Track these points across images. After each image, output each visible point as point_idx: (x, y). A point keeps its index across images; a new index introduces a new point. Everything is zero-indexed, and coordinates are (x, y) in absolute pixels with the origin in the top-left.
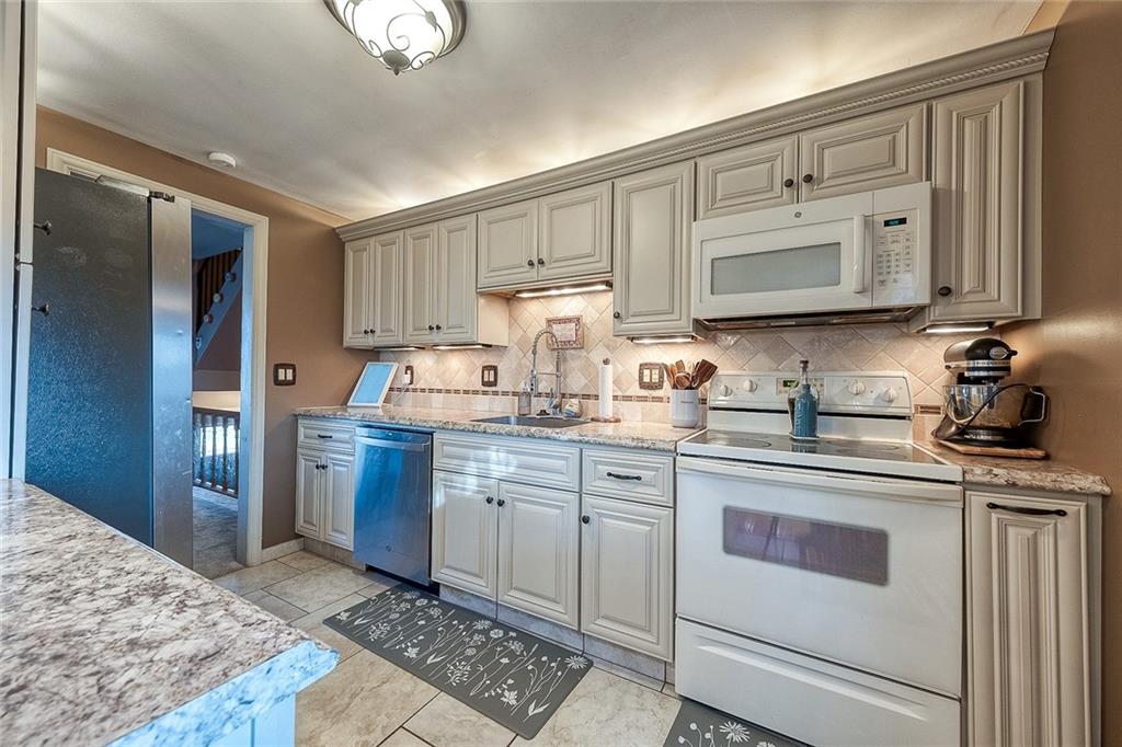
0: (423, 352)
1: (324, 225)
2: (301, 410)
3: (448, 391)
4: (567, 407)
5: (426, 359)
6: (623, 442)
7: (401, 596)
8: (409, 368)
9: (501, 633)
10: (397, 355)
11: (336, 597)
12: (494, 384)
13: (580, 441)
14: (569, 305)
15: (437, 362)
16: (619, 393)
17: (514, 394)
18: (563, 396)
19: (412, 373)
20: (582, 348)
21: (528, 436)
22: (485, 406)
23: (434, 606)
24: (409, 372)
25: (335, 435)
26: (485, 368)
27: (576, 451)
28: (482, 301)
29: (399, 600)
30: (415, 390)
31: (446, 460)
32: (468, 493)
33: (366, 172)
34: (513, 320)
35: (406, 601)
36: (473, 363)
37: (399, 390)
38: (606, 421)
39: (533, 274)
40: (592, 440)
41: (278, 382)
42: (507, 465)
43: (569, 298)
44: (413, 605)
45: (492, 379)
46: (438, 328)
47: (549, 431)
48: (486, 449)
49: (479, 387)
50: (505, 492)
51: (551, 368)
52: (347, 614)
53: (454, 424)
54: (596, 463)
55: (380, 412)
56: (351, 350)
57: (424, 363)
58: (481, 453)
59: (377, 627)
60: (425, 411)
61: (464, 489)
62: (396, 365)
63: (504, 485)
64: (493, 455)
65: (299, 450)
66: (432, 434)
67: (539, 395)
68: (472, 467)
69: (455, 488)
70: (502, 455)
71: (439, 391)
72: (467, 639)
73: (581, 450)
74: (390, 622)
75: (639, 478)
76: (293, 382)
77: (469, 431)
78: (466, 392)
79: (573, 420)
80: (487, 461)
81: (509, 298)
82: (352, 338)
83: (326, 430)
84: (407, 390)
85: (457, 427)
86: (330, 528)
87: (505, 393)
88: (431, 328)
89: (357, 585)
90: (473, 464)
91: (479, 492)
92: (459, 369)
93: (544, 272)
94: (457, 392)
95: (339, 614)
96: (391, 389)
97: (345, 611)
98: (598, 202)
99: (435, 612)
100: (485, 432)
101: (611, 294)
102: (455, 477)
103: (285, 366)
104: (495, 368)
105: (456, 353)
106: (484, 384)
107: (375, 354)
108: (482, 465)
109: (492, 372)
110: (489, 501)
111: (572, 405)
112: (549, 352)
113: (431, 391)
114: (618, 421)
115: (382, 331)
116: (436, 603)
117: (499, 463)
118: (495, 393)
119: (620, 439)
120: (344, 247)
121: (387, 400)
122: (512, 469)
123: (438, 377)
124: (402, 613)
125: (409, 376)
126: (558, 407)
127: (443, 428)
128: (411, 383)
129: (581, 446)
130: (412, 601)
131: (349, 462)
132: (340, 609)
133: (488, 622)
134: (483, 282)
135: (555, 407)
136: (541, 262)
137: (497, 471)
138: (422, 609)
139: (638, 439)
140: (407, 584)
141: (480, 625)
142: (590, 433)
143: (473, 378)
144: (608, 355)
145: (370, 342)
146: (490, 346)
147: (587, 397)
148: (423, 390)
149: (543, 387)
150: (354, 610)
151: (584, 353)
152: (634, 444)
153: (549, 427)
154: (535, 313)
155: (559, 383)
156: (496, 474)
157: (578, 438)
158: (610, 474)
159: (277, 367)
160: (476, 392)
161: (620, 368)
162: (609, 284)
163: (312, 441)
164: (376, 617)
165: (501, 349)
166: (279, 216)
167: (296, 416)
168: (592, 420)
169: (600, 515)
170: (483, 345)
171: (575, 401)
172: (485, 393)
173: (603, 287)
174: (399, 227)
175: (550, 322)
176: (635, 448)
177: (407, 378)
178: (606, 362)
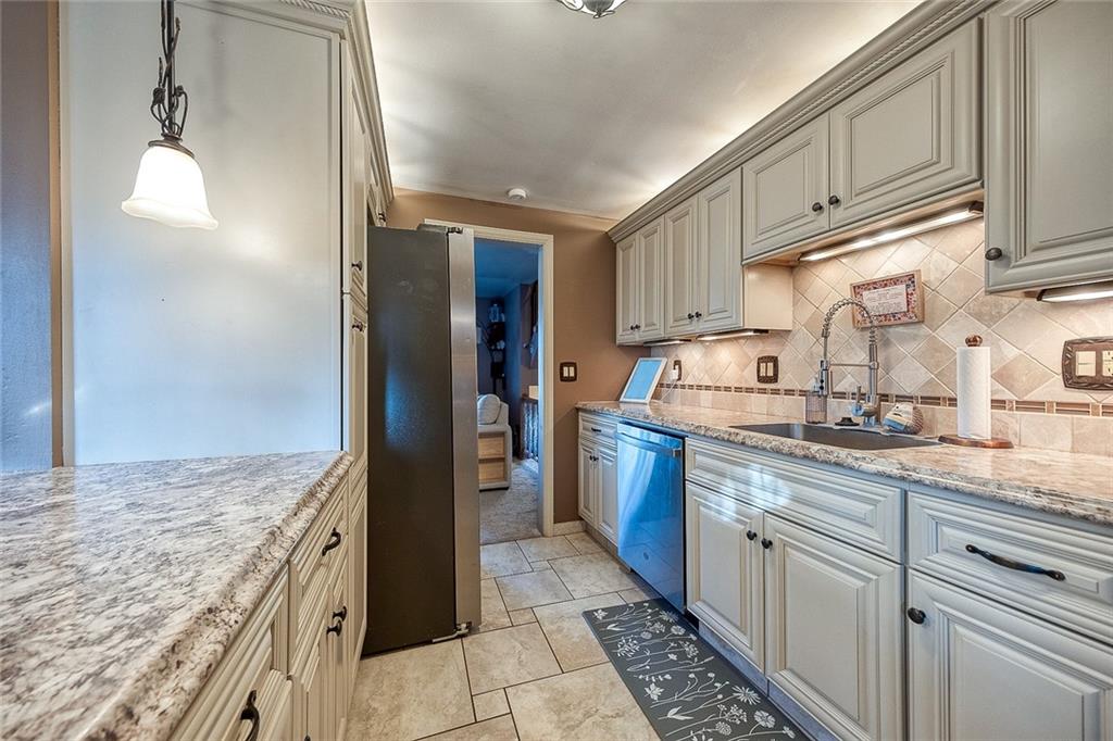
0: (690, 345)
1: (599, 231)
2: (580, 405)
3: (718, 388)
4: (890, 416)
5: (693, 352)
6: (1010, 494)
7: (657, 614)
8: (677, 363)
9: (771, 722)
10: (666, 349)
11: (599, 591)
12: (774, 379)
13: (903, 479)
14: (894, 257)
15: (705, 355)
16: (1007, 395)
17: (803, 393)
18: (884, 397)
19: (680, 368)
20: (923, 322)
21: (805, 457)
22: (763, 408)
23: (691, 641)
24: (677, 367)
25: (604, 430)
26: (761, 360)
27: (893, 493)
28: (752, 276)
29: (656, 618)
30: (683, 387)
31: (697, 472)
32: (726, 519)
33: (622, 164)
34: (798, 292)
35: (662, 621)
36: (746, 354)
37: (668, 386)
38: (975, 444)
39: (822, 221)
40: (928, 478)
41: (563, 379)
42: (776, 492)
43: (892, 249)
44: (668, 630)
45: (770, 373)
46: (698, 315)
47: (841, 453)
48: (746, 466)
49: (754, 383)
50: (773, 529)
51: (862, 357)
52: (604, 614)
53: (707, 429)
54: (938, 522)
55: (648, 410)
56: (622, 347)
57: (691, 356)
58: (739, 470)
59: (627, 641)
60: (687, 410)
61: (719, 512)
62: (664, 360)
63: (771, 520)
64: (755, 475)
65: (580, 440)
66: (683, 438)
67: (842, 395)
68: (729, 487)
69: (709, 508)
70: (768, 478)
71: (708, 388)
72: (723, 707)
73: (905, 494)
74: (641, 640)
75: (1056, 576)
76: (574, 379)
77: (723, 440)
78: (738, 389)
79: (899, 438)
80: (747, 483)
81: (791, 265)
82: (624, 336)
83: (596, 424)
84: (676, 387)
85: (709, 433)
86: (601, 519)
87: (789, 392)
88: (690, 317)
89: (620, 585)
90: (729, 483)
91: (738, 521)
92: (730, 362)
93: (839, 214)
94: (727, 389)
95: (596, 611)
96: (660, 385)
97: (603, 610)
98: (945, 72)
99: (691, 650)
100: (743, 444)
101: (982, 225)
102: (712, 496)
103: (569, 364)
104: (774, 360)
105: (726, 344)
106: (761, 379)
107: (645, 349)
108: (742, 487)
109: (771, 365)
110: (751, 536)
111: (902, 414)
112: (858, 334)
113: (699, 387)
114: (1004, 445)
115: (646, 326)
116: (694, 638)
117: (763, 488)
118: (776, 392)
119: (1000, 486)
120: (615, 248)
121: (656, 396)
122: (782, 501)
123: (707, 372)
124: (655, 636)
125: (677, 371)
126: (875, 414)
127: (695, 434)
128: (679, 379)
129: (906, 486)
130: (668, 625)
131: (613, 457)
132: (599, 604)
133: (754, 695)
134: (750, 250)
135: (868, 414)
136: (834, 201)
137: (762, 499)
138: (675, 639)
139: (1051, 494)
140: (662, 603)
141: (744, 695)
142: (925, 466)
143: (745, 373)
144: (978, 329)
145: (637, 337)
146: (766, 331)
147: (935, 400)
148: (691, 387)
149: (845, 383)
150: (611, 611)
151: (924, 330)
152: (1043, 501)
153: (846, 445)
154: (832, 280)
155: (873, 380)
156: (759, 502)
157: (896, 472)
158: (972, 549)
159: (562, 365)
160: (750, 390)
161: (1011, 352)
162: (976, 205)
163: (588, 433)
164: (630, 629)
165: (782, 335)
166: (561, 232)
167: (578, 410)
168: (942, 439)
169: (950, 619)
170: (756, 331)
171: (906, 407)
172: (763, 391)
173: (965, 215)
174: (658, 214)
175: (857, 289)
176: (1043, 510)
177: (674, 374)
178: (973, 342)
